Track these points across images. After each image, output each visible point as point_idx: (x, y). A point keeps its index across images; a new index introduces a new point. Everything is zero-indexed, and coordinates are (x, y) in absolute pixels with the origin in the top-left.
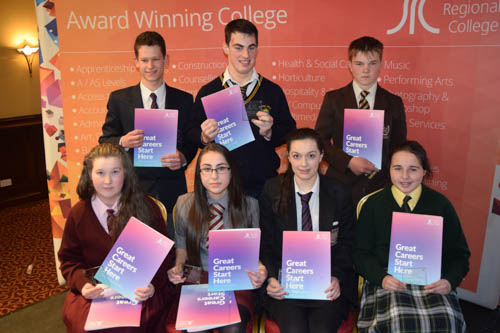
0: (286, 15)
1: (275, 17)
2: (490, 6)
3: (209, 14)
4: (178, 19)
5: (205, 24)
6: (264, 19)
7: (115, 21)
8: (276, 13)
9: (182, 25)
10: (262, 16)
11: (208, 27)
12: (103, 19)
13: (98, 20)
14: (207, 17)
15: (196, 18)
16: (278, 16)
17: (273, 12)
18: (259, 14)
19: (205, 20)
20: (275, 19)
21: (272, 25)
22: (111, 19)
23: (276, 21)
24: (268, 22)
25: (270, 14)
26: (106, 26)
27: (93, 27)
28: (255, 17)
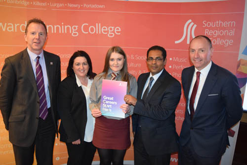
0: (120, 30)
1: (114, 31)
2: (229, 32)
3: (76, 27)
4: (58, 28)
5: (74, 32)
6: (108, 31)
7: (18, 27)
8: (114, 29)
9: (60, 32)
10: (107, 30)
11: (75, 34)
12: (11, 26)
13: (7, 26)
14: (75, 28)
15: (68, 28)
16: (116, 30)
17: (113, 28)
18: (105, 28)
19: (74, 30)
20: (114, 32)
21: (112, 35)
22: (16, 25)
23: (115, 33)
24: (110, 33)
25: (111, 29)
26: (13, 30)
27: (4, 30)
28: (102, 30)
